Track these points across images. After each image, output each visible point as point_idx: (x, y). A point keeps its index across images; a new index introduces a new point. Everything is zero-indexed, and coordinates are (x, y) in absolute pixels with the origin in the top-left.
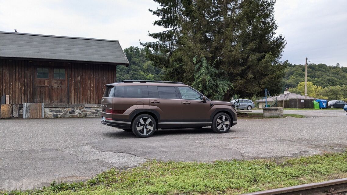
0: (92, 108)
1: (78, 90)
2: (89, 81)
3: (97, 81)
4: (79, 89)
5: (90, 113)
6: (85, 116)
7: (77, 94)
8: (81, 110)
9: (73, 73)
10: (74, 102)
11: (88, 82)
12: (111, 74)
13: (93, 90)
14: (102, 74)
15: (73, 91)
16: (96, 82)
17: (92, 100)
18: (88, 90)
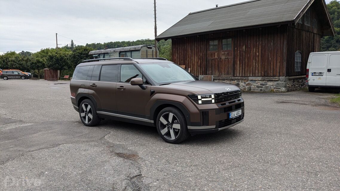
0: (257, 82)
1: (243, 61)
6: (250, 91)
7: (242, 65)
8: (246, 83)
9: (239, 42)
10: (239, 74)
11: (253, 50)
13: (258, 60)
14: (269, 39)
15: (238, 62)
16: (262, 50)
17: (257, 71)
18: (253, 60)
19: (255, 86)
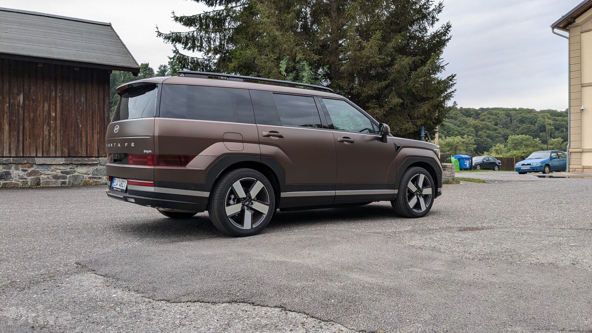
0: (53, 167)
1: (19, 125)
2: (46, 105)
3: (66, 105)
4: (21, 122)
5: (48, 178)
6: (37, 185)
7: (15, 133)
8: (26, 170)
9: (6, 86)
10: (10, 152)
11: (44, 106)
12: (98, 91)
13: (56, 126)
14: (76, 90)
15: (6, 127)
16: (62, 108)
17: (52, 148)
18: (44, 124)
19: (50, 176)
